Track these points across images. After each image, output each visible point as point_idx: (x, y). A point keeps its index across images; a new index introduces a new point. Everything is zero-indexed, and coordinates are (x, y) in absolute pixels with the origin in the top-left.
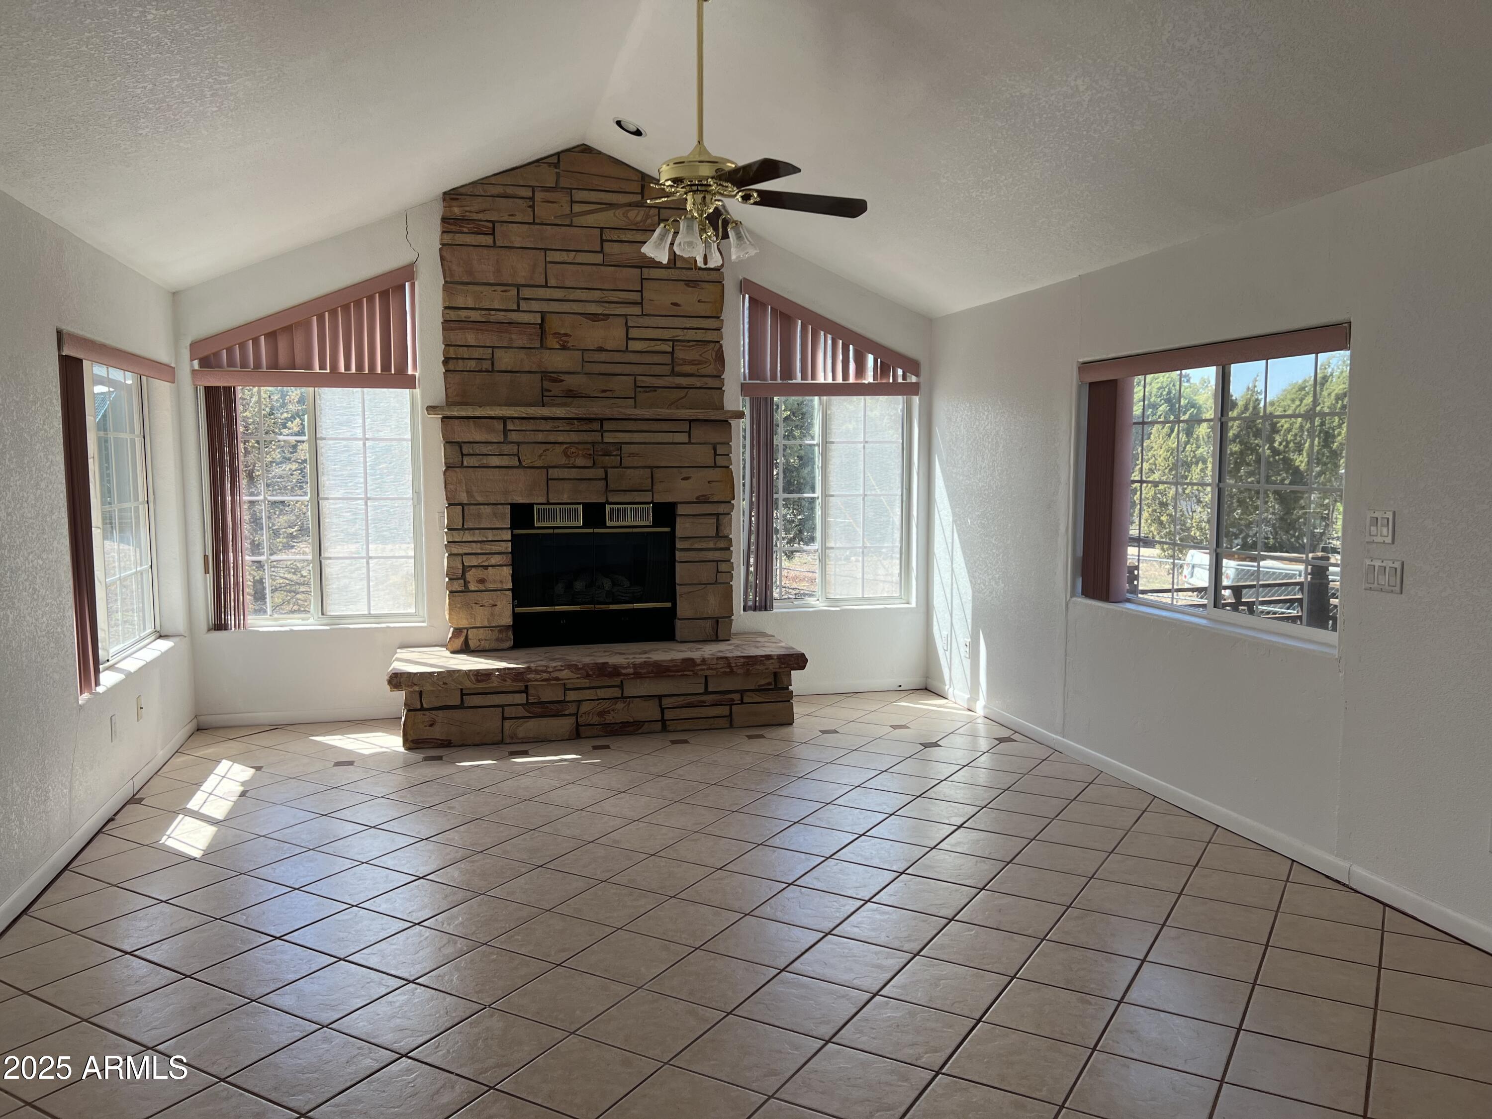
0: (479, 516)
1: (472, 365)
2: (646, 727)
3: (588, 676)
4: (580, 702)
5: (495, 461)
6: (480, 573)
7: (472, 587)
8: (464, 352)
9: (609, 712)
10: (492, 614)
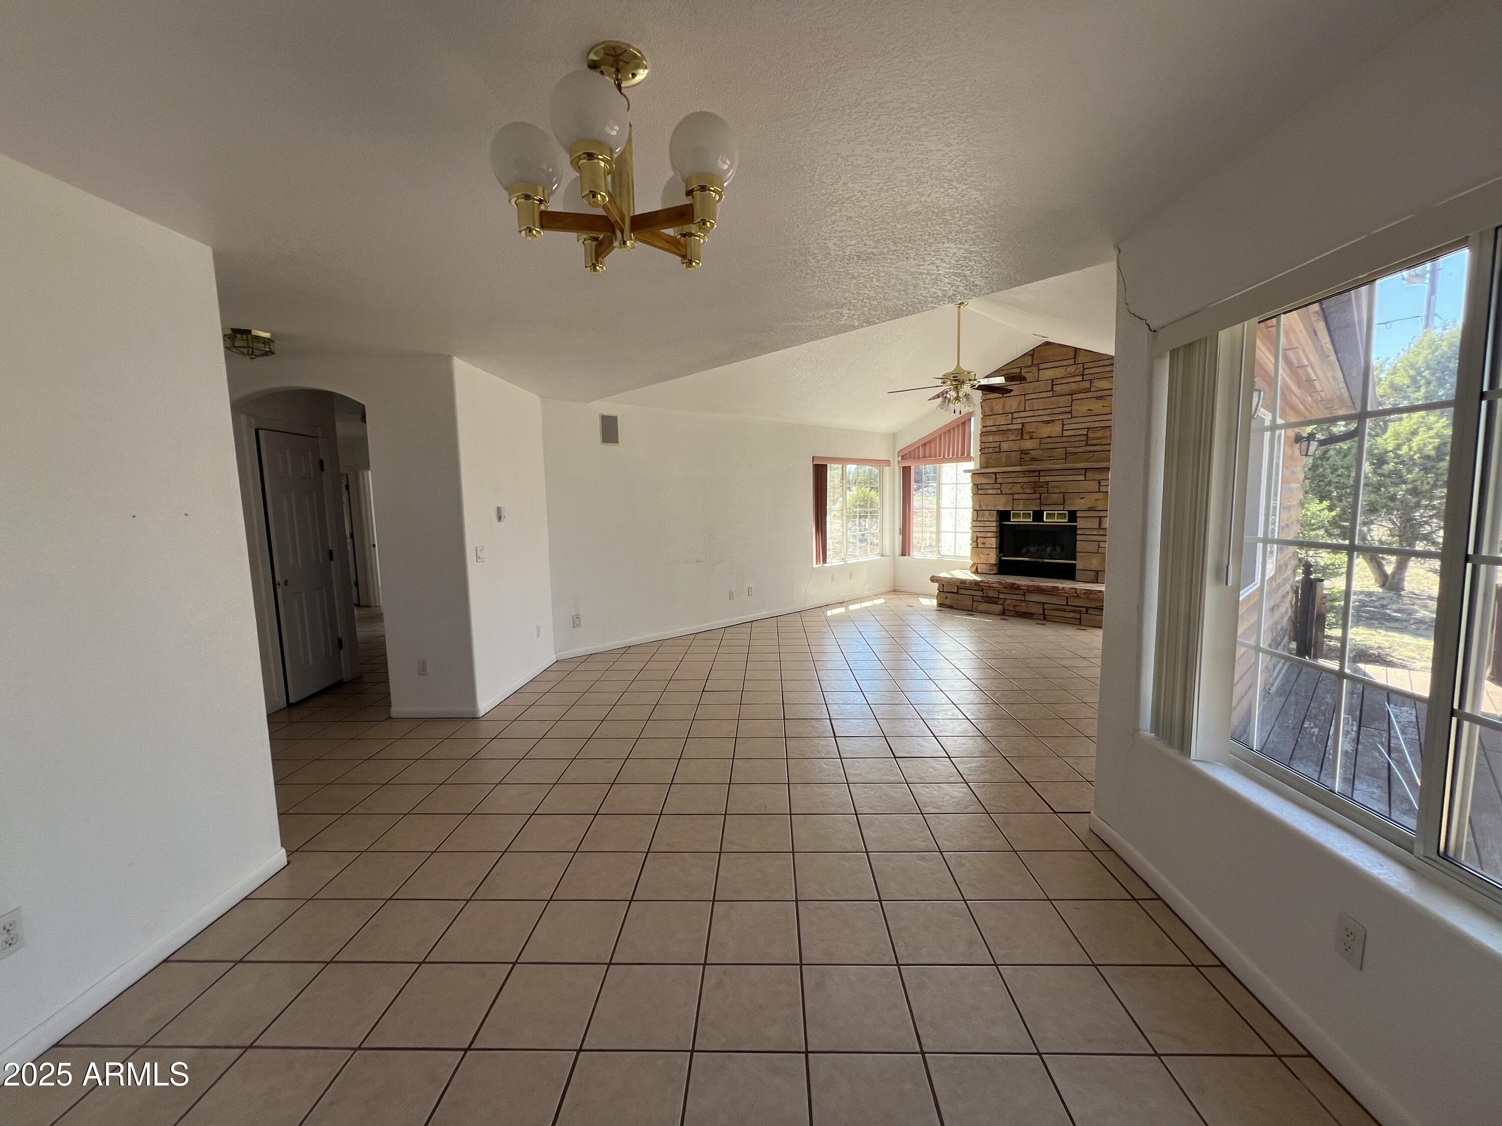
0: (984, 516)
1: (991, 450)
2: (1035, 617)
3: (1006, 588)
4: (1005, 599)
5: (991, 492)
6: (984, 540)
7: (979, 546)
8: (987, 445)
9: (1018, 606)
10: (988, 558)
